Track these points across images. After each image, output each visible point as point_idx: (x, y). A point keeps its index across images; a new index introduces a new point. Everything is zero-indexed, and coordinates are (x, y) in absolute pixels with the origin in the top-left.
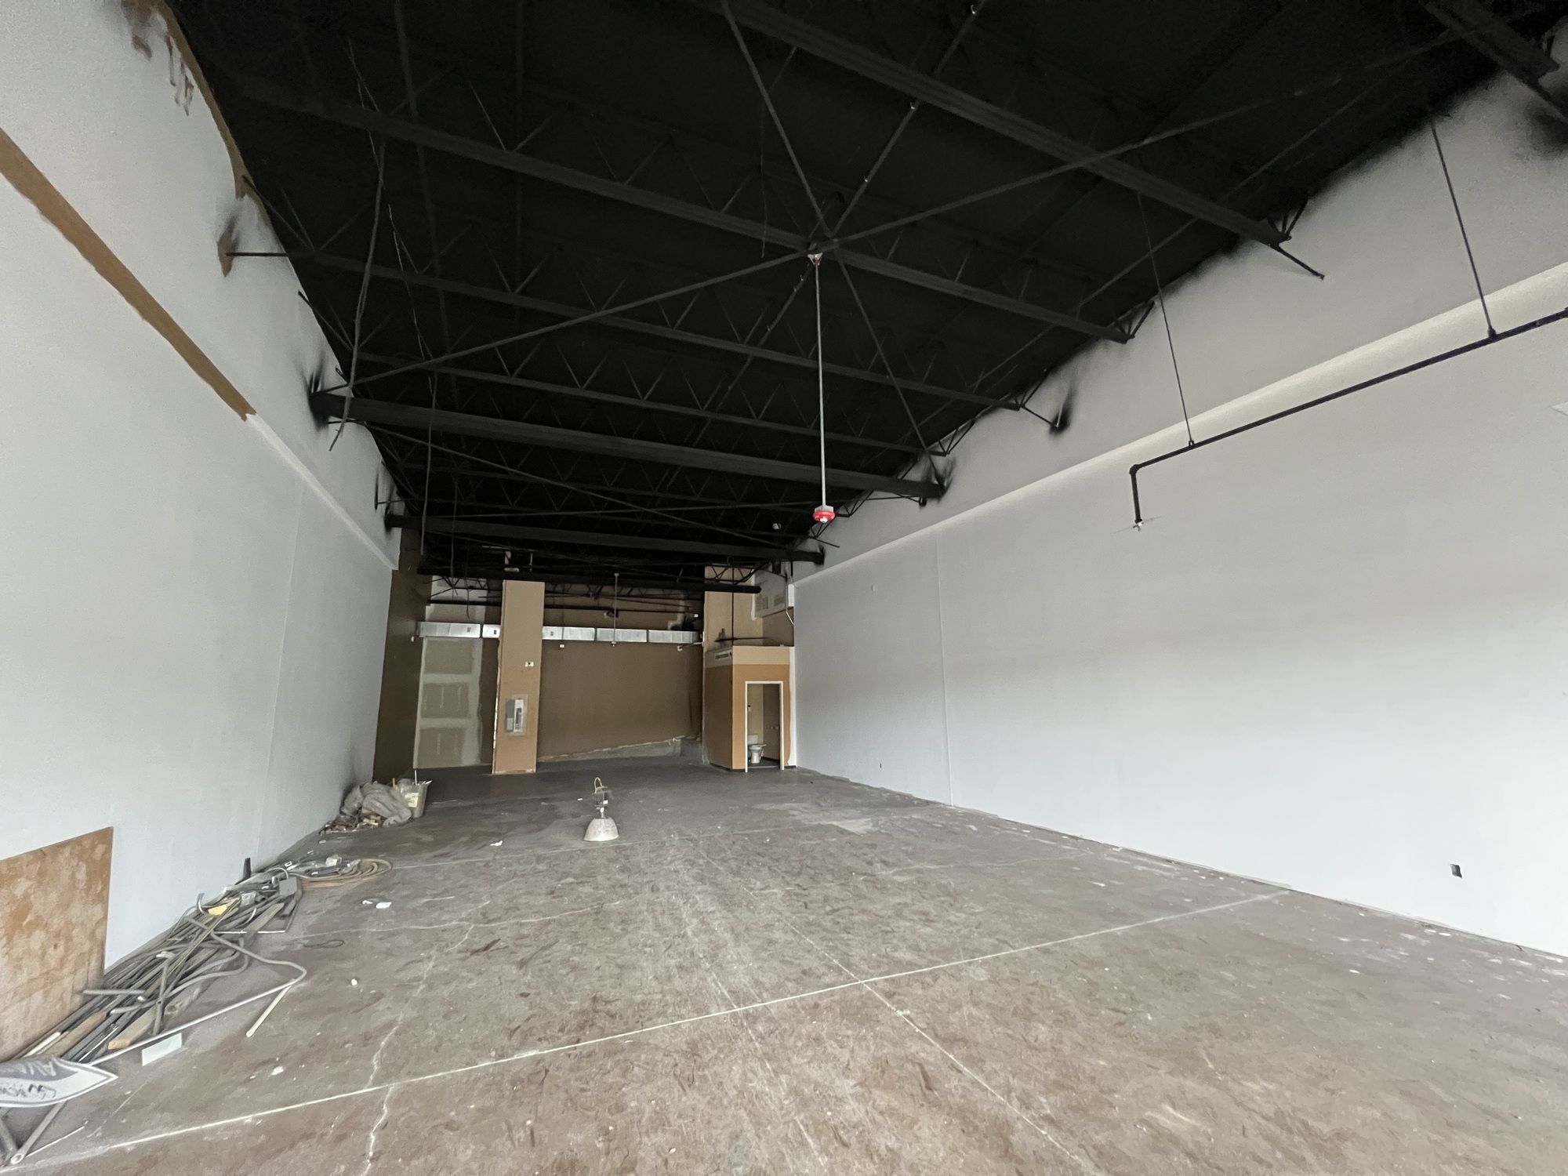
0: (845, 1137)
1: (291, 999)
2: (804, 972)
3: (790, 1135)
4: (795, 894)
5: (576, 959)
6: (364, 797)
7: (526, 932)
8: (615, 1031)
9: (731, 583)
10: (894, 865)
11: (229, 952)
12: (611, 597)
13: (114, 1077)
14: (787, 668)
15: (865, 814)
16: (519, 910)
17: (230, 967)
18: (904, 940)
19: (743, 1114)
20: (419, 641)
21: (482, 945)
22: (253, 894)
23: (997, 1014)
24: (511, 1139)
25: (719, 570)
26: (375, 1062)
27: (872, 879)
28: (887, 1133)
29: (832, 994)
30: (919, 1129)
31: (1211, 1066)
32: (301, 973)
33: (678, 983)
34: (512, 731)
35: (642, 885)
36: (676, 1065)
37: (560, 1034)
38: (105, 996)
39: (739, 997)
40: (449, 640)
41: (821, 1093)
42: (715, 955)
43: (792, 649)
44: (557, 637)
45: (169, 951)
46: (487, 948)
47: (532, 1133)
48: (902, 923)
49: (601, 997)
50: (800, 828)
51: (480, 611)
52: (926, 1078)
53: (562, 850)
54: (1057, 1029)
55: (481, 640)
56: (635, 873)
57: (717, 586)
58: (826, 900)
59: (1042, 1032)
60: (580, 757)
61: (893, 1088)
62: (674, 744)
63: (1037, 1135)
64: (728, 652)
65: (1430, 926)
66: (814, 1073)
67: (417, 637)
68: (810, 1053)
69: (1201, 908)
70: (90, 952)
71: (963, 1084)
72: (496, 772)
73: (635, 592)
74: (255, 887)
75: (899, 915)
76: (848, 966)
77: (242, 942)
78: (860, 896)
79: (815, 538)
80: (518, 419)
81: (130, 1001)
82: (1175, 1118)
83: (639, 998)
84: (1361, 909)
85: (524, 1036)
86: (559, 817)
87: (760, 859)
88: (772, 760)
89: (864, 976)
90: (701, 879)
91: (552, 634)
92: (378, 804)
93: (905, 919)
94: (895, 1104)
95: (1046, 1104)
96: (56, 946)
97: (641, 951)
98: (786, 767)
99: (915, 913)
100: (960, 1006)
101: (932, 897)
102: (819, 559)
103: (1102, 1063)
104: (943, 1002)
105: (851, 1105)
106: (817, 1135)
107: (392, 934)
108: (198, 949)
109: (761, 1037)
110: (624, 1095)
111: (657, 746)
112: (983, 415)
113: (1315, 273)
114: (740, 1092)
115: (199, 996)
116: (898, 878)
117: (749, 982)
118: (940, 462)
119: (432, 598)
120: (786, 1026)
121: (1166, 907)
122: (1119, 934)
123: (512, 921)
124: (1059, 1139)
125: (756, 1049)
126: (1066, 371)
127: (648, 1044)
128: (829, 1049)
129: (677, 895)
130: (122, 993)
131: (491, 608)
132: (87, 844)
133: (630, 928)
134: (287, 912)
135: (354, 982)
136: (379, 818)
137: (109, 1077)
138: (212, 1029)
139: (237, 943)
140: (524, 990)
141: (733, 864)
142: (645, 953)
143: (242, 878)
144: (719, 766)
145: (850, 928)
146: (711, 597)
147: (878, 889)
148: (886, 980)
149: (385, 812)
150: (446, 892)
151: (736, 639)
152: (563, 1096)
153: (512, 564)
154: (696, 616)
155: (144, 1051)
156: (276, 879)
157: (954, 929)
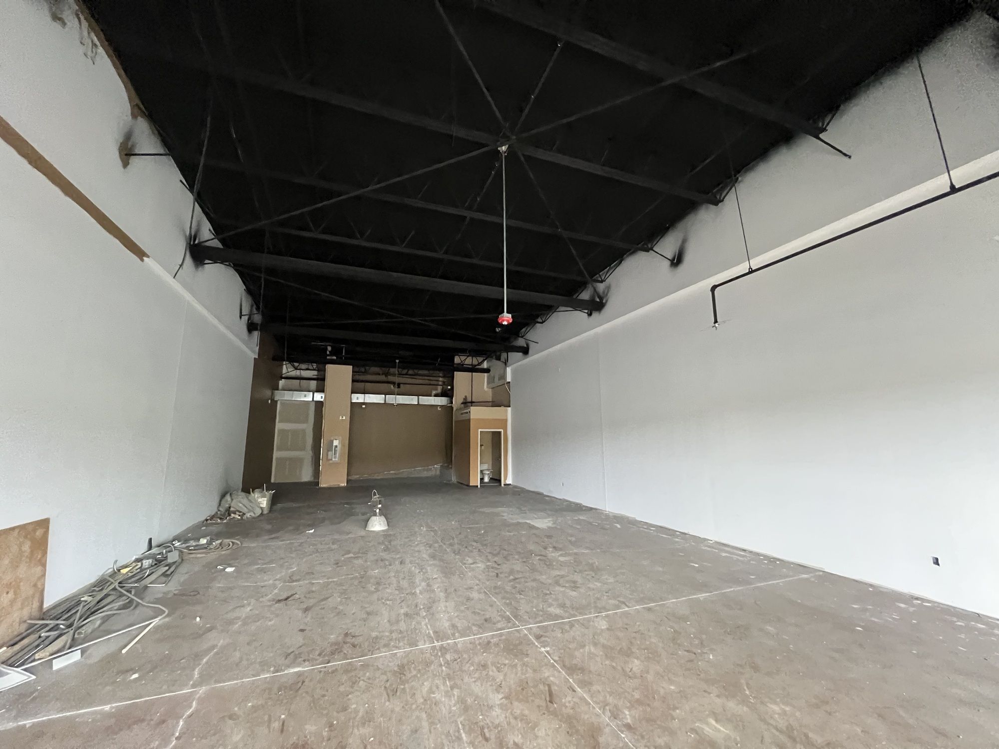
0: (487, 735)
1: (157, 629)
2: (486, 620)
3: (451, 732)
4: (492, 568)
5: (341, 608)
6: (232, 500)
7: (314, 589)
8: (354, 656)
9: (471, 366)
10: (561, 549)
11: (124, 598)
12: (394, 375)
13: (34, 677)
14: (506, 420)
15: (549, 516)
16: (313, 574)
17: (124, 607)
18: (556, 600)
19: (424, 716)
20: (275, 403)
21: (284, 596)
22: (150, 561)
23: (608, 652)
24: (269, 727)
25: (463, 358)
26: (196, 672)
27: (544, 558)
28: (516, 732)
29: (501, 635)
30: (538, 730)
31: (747, 692)
32: (164, 612)
33: (403, 626)
34: (332, 460)
35: (395, 559)
36: (387, 681)
37: (318, 657)
38: (43, 625)
39: (439, 635)
40: (294, 402)
41: (478, 703)
42: (430, 608)
43: (509, 409)
44: (361, 401)
45: (90, 596)
46: (286, 599)
47: (283, 724)
48: (557, 588)
49: (351, 633)
50: (506, 525)
51: (313, 384)
52: (551, 694)
53: (350, 536)
54: (646, 663)
55: (314, 403)
56: (393, 552)
57: (462, 368)
58: (512, 572)
59: (636, 665)
60: (376, 477)
61: (528, 702)
62: (435, 469)
63: (618, 737)
64: (467, 411)
65: (917, 599)
66: (477, 688)
67: (272, 400)
68: (476, 675)
69: (761, 582)
70: (33, 596)
71: (574, 700)
72: (322, 485)
73: (410, 372)
74: (153, 557)
75: (557, 583)
76: (516, 617)
77: (133, 593)
78: (533, 570)
79: (522, 337)
80: (325, 261)
81: (55, 628)
82: (716, 728)
83: (374, 634)
84: (871, 586)
85: (294, 657)
86: (353, 514)
87: (475, 544)
88: (496, 479)
89: (524, 624)
90: (433, 557)
91: (358, 399)
92: (240, 505)
93: (559, 585)
94: (526, 712)
95: (628, 717)
96: (7, 593)
97: (384, 603)
98: (504, 485)
99: (567, 582)
100: (585, 646)
101: (581, 572)
102: (525, 351)
103: (672, 688)
104: (574, 642)
105: (497, 711)
106: (469, 732)
107: (231, 588)
108: (107, 596)
109: (447, 663)
110: (349, 699)
111: (424, 470)
112: (628, 256)
113: (845, 155)
114: (425, 700)
115: (100, 626)
116: (561, 559)
117: (449, 626)
118: (601, 287)
119: (283, 376)
120: (465, 656)
121: (737, 582)
122: (701, 599)
123: (307, 582)
124: (633, 740)
125: (442, 671)
126: (681, 225)
127: (373, 666)
128: (491, 673)
129: (415, 567)
130: (53, 623)
131: (319, 382)
132: (30, 528)
133: (380, 588)
134: (169, 573)
135: (198, 619)
136: (241, 514)
137: (30, 677)
138: (101, 648)
139: (130, 592)
140: (302, 627)
141: (456, 547)
142: (386, 604)
143: (147, 550)
144: (462, 484)
145: (522, 591)
146: (458, 375)
147: (546, 565)
148: (538, 627)
149: (245, 510)
150: (271, 562)
151: (474, 402)
152: (309, 699)
153: (332, 354)
154: (449, 387)
155: (54, 661)
156: (166, 551)
157: (591, 593)
